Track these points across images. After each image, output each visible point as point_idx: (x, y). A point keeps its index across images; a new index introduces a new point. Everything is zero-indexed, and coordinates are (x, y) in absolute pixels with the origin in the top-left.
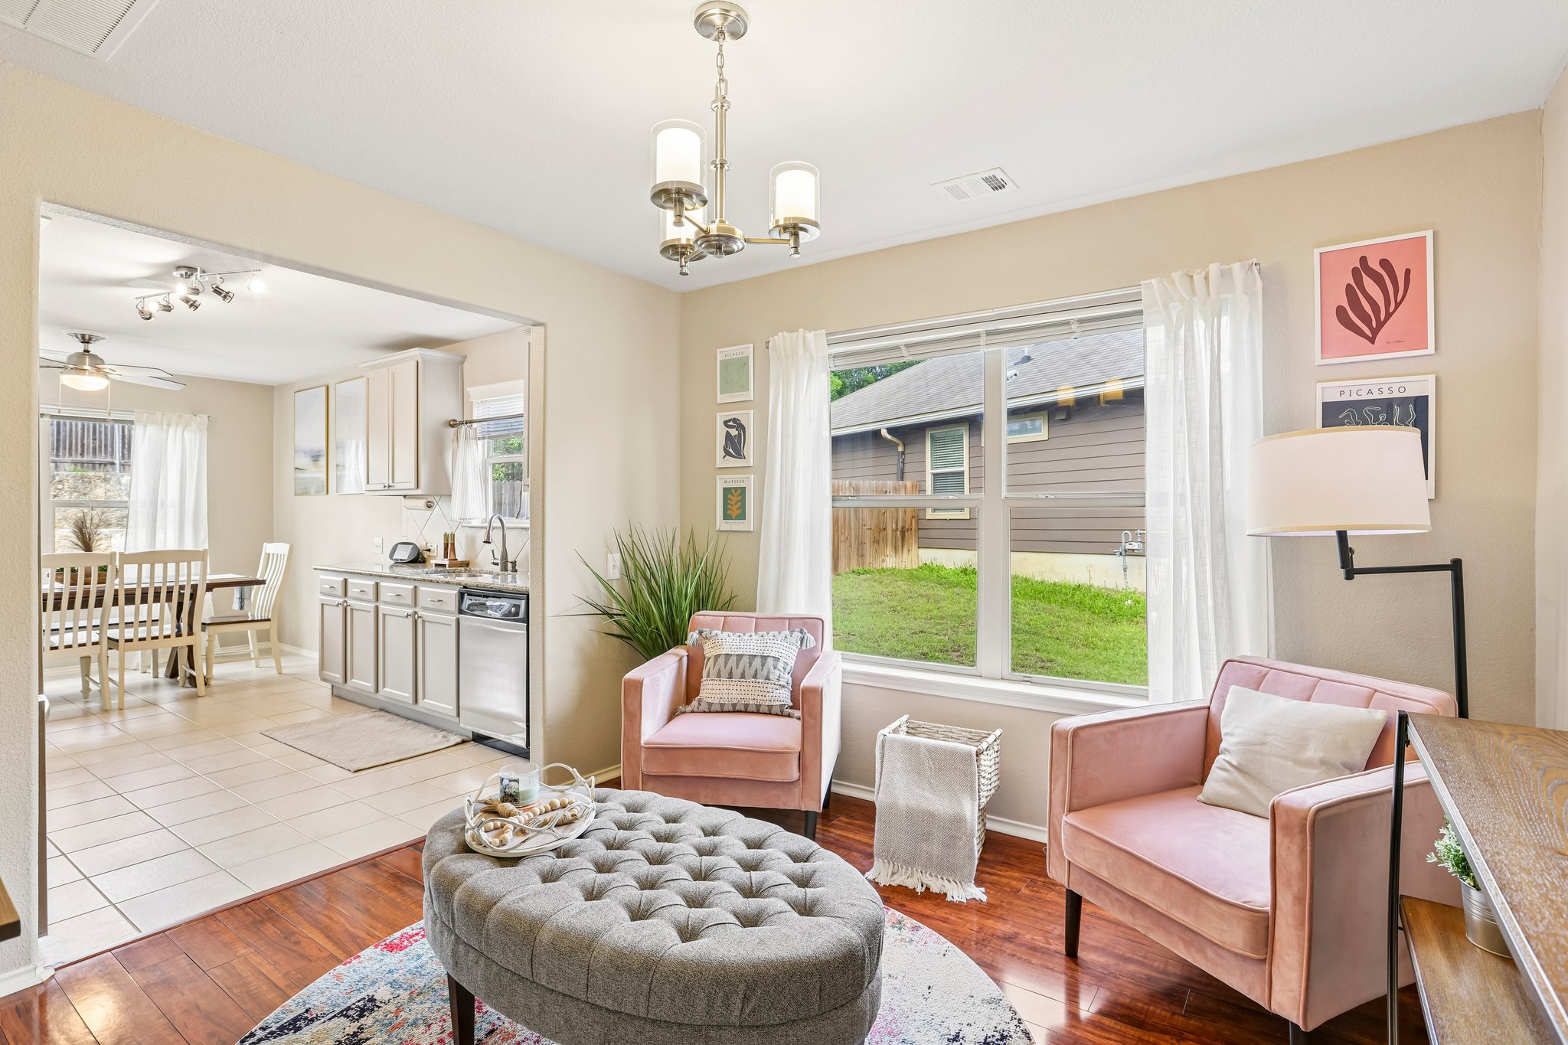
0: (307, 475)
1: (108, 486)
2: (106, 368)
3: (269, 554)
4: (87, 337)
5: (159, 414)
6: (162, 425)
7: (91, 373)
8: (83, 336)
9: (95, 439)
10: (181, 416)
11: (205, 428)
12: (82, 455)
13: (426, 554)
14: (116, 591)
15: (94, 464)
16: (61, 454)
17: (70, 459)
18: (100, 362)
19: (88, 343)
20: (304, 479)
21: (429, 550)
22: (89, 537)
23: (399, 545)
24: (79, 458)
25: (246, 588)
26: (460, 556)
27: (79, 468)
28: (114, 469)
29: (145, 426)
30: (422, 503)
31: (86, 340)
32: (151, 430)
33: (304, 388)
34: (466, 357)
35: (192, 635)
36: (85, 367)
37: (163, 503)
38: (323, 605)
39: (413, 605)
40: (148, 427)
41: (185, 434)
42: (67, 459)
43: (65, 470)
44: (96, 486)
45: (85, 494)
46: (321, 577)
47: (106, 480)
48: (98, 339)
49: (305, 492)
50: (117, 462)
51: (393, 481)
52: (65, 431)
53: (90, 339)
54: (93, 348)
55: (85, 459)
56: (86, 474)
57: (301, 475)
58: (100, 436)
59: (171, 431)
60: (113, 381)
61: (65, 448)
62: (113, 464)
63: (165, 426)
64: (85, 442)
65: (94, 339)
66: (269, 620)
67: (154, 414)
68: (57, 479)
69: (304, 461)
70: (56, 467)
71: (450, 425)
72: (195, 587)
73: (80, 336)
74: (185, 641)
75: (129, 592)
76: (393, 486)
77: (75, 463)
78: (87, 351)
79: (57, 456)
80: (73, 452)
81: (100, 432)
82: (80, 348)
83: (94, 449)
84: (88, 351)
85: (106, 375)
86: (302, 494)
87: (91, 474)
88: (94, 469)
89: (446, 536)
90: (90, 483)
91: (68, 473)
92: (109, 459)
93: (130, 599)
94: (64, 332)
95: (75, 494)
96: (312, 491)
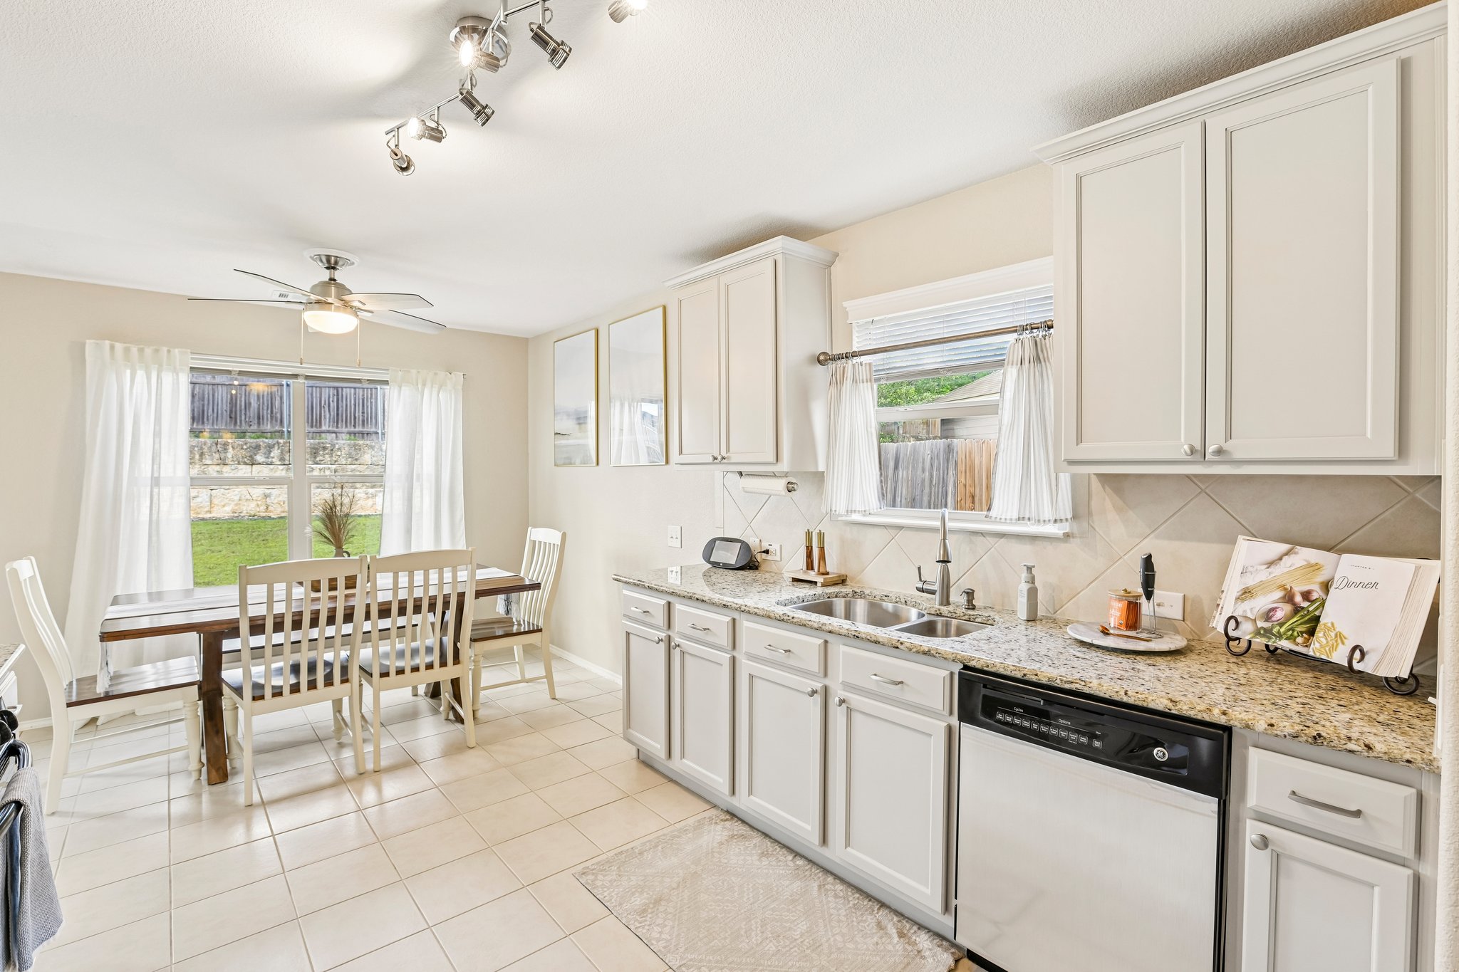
0: (571, 442)
1: (373, 452)
2: (354, 300)
3: (535, 542)
4: (333, 260)
5: (414, 371)
6: (417, 385)
7: (337, 308)
8: (328, 258)
9: (363, 413)
10: (436, 374)
11: (460, 388)
12: (355, 426)
13: (759, 557)
14: (368, 606)
15: (363, 433)
16: (339, 426)
17: (346, 429)
18: (348, 292)
19: (334, 268)
20: (567, 446)
21: (767, 552)
22: (339, 526)
23: (717, 542)
24: (352, 429)
25: (514, 596)
26: (833, 566)
27: (353, 437)
28: (378, 438)
29: (400, 387)
30: (780, 484)
31: (332, 267)
32: (406, 390)
33: (567, 335)
34: (837, 255)
35: (459, 663)
36: (330, 300)
37: (418, 476)
38: (628, 634)
39: (822, 674)
40: (403, 388)
41: (440, 395)
42: (344, 430)
43: (343, 440)
44: (364, 452)
45: (356, 460)
46: (625, 592)
47: (372, 448)
48: (348, 262)
49: (569, 463)
50: (380, 431)
51: (728, 450)
52: (342, 407)
53: (336, 263)
54: (339, 275)
55: (357, 429)
56: (357, 442)
57: (562, 441)
58: (367, 410)
59: (426, 392)
60: (362, 321)
61: (342, 421)
62: (377, 433)
63: (420, 386)
64: (357, 415)
65: (340, 263)
66: (540, 630)
67: (409, 372)
68: (337, 447)
69: (566, 425)
70: (337, 437)
71: (819, 362)
72: (461, 596)
73: (324, 259)
74: (451, 672)
75: (384, 607)
76: (729, 458)
77: (350, 433)
78: (332, 279)
79: (337, 427)
80: (348, 424)
81: (367, 407)
82: (325, 275)
83: (363, 421)
84: (335, 280)
85: (355, 311)
86: (564, 464)
87: (361, 442)
88: (363, 438)
89: (809, 535)
90: (360, 450)
91: (344, 442)
92: (373, 430)
93: (385, 612)
94: (307, 254)
95: (350, 459)
96: (578, 461)
